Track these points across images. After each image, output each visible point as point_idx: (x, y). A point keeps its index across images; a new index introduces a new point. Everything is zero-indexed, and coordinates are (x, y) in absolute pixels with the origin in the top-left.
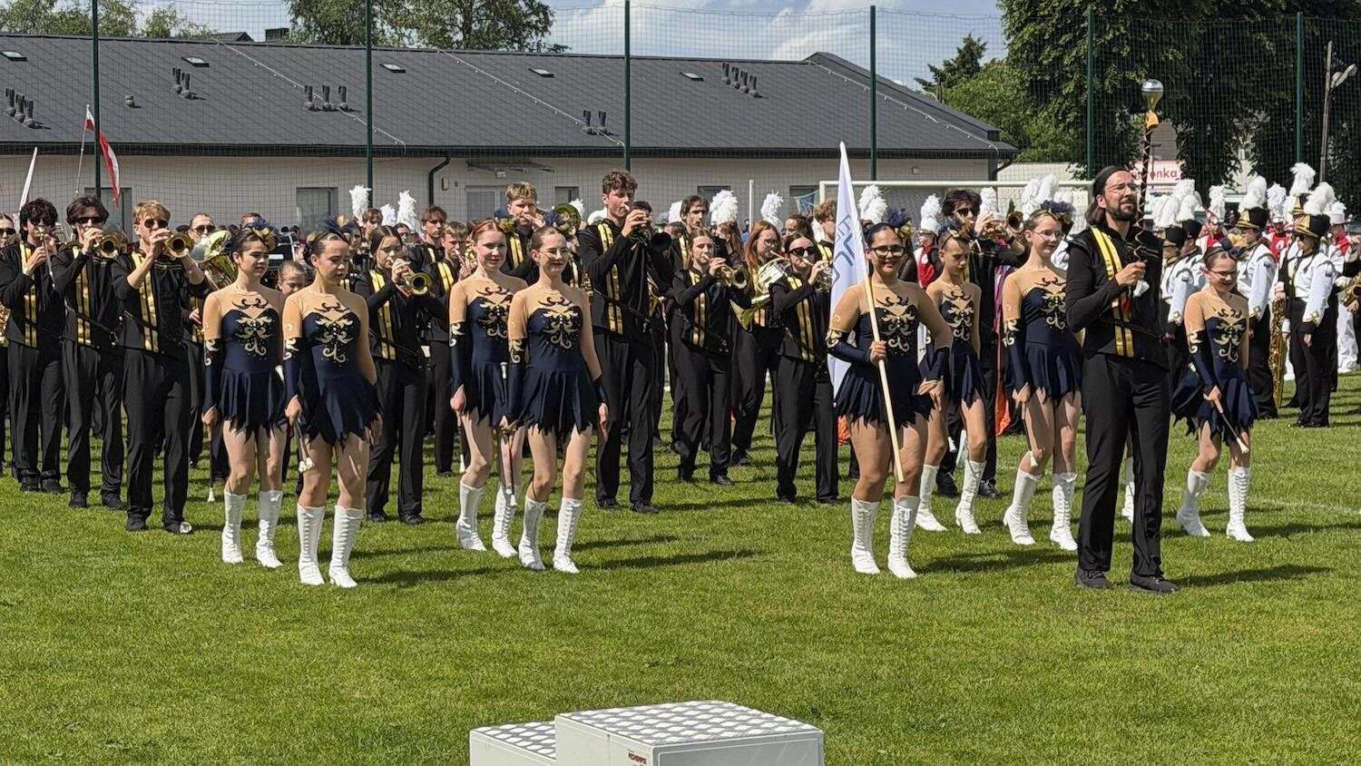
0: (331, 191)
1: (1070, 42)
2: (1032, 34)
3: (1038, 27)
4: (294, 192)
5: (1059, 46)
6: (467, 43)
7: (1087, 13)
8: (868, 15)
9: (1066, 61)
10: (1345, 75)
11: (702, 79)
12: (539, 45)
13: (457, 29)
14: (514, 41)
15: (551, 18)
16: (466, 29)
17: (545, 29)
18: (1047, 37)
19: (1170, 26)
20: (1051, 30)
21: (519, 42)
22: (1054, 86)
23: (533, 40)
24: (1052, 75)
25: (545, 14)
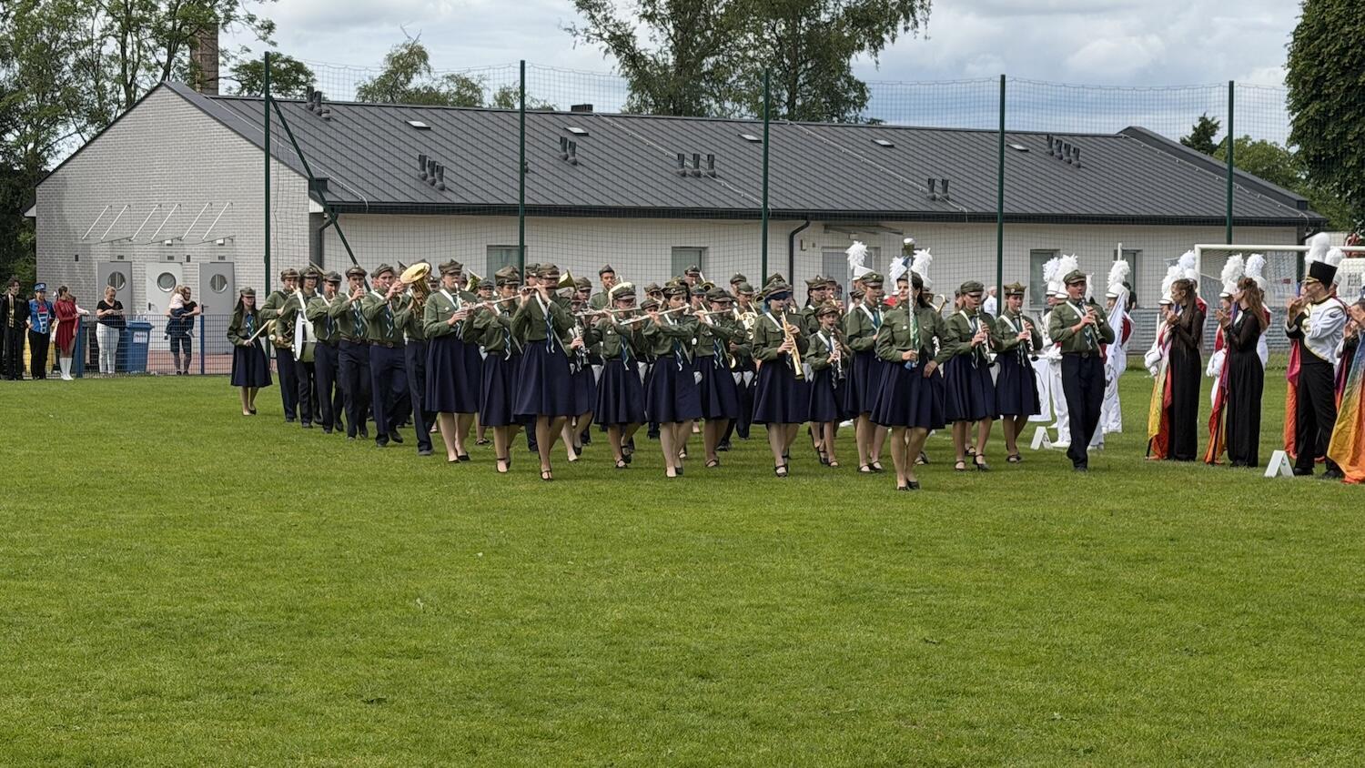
0: (701, 251)
1: (1354, 119)
2: (1317, 110)
3: (1323, 104)
4: (670, 252)
5: (1342, 123)
6: (791, 117)
8: (1227, 89)
9: (1350, 137)
11: (1027, 151)
12: (856, 119)
13: (782, 104)
14: (833, 115)
15: (867, 95)
16: (791, 104)
17: (862, 105)
18: (1331, 114)
20: (1336, 107)
21: (838, 116)
22: (1336, 160)
23: (851, 114)
24: (1335, 149)
25: (862, 91)
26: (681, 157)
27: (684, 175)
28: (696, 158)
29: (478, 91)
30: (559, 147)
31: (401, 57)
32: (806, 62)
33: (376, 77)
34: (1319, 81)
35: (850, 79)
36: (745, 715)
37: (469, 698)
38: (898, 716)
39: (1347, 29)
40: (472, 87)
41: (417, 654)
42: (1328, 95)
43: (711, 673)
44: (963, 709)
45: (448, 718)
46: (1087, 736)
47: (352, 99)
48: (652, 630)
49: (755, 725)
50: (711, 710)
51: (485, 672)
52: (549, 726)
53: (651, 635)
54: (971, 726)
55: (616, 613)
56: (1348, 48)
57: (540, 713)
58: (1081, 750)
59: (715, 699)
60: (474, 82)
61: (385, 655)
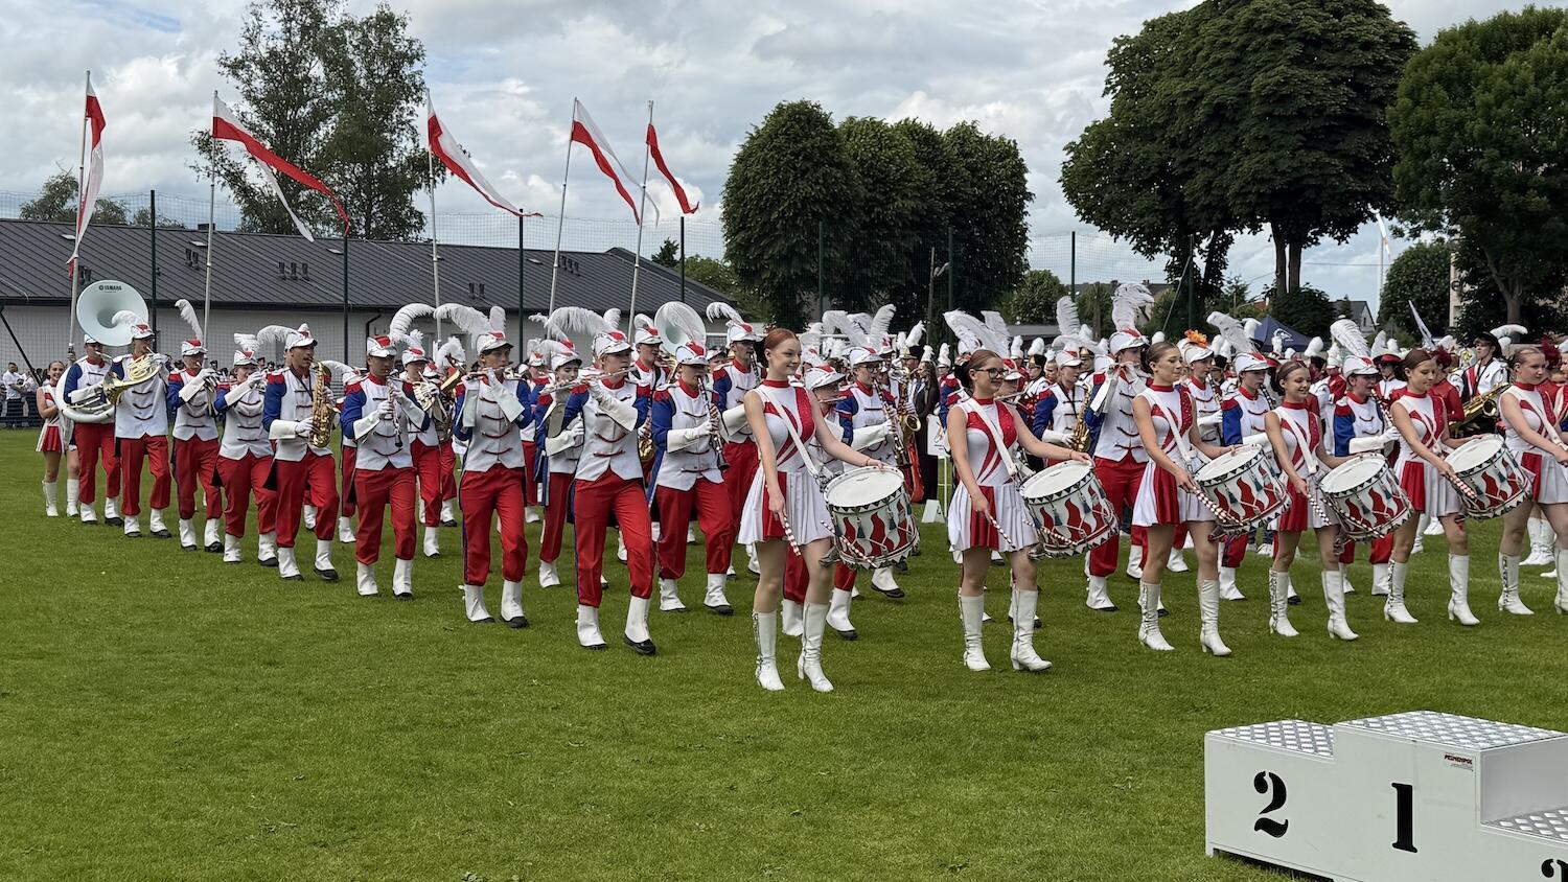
2: (743, 238)
3: (747, 234)
5: (760, 247)
6: (368, 236)
7: (778, 226)
8: (680, 223)
9: (766, 257)
10: (943, 269)
11: (543, 265)
12: (417, 239)
13: (360, 226)
14: (399, 236)
15: (424, 221)
16: (367, 227)
17: (421, 228)
18: (752, 241)
19: (832, 235)
20: (756, 235)
21: (402, 236)
22: (757, 273)
23: (413, 235)
25: (421, 218)
26: (282, 265)
27: (284, 278)
28: (294, 266)
29: (121, 213)
30: (185, 257)
31: (57, 185)
32: (378, 196)
33: (37, 200)
34: (744, 217)
35: (412, 210)
36: (300, 693)
37: (80, 690)
38: (418, 688)
39: (763, 182)
40: (116, 209)
41: (41, 655)
42: (750, 227)
43: (277, 660)
44: (468, 681)
45: (60, 706)
46: (556, 697)
47: (17, 218)
48: (235, 629)
49: (308, 701)
50: (273, 690)
51: (94, 669)
52: (142, 709)
53: (234, 634)
54: (471, 693)
55: (208, 617)
56: (762, 196)
57: (136, 699)
58: (550, 708)
59: (278, 682)
60: (117, 205)
61: (14, 657)
